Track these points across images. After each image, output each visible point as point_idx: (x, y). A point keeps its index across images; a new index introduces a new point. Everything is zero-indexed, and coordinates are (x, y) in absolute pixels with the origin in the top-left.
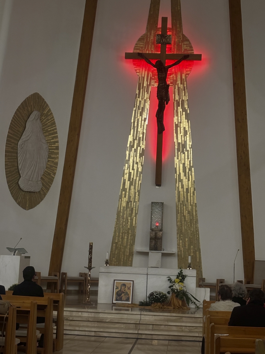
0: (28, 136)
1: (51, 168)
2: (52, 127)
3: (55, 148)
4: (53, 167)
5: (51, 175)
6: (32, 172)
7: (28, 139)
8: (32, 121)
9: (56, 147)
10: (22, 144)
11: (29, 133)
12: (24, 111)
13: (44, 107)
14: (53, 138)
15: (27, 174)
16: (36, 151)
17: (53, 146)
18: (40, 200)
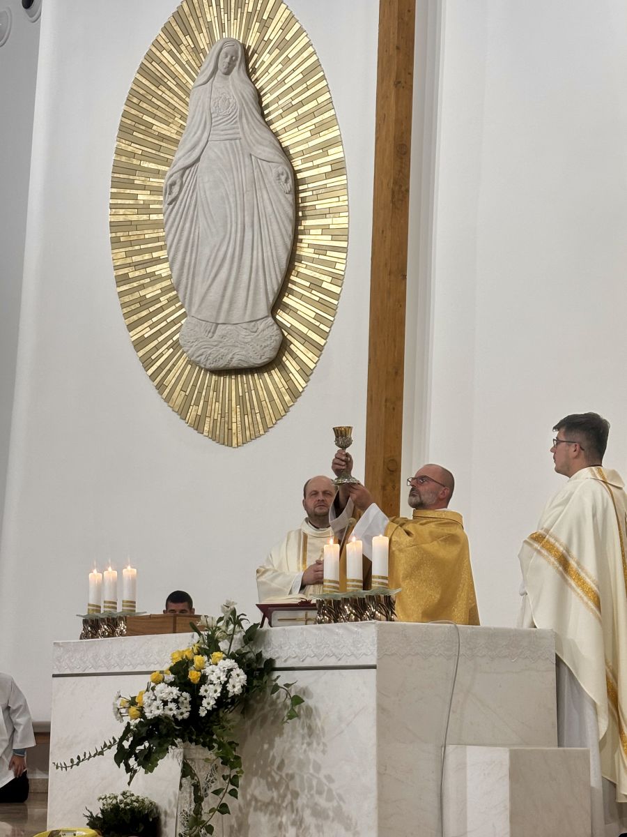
0: (193, 148)
1: (321, 257)
2: (307, 89)
3: (328, 169)
4: (329, 253)
5: (325, 285)
6: (225, 288)
7: (198, 160)
8: (205, 83)
9: (332, 163)
10: (173, 184)
11: (199, 132)
12: (181, 52)
13: (265, 17)
14: (315, 133)
15: (203, 299)
16: (231, 200)
17: (316, 163)
18: (287, 398)
